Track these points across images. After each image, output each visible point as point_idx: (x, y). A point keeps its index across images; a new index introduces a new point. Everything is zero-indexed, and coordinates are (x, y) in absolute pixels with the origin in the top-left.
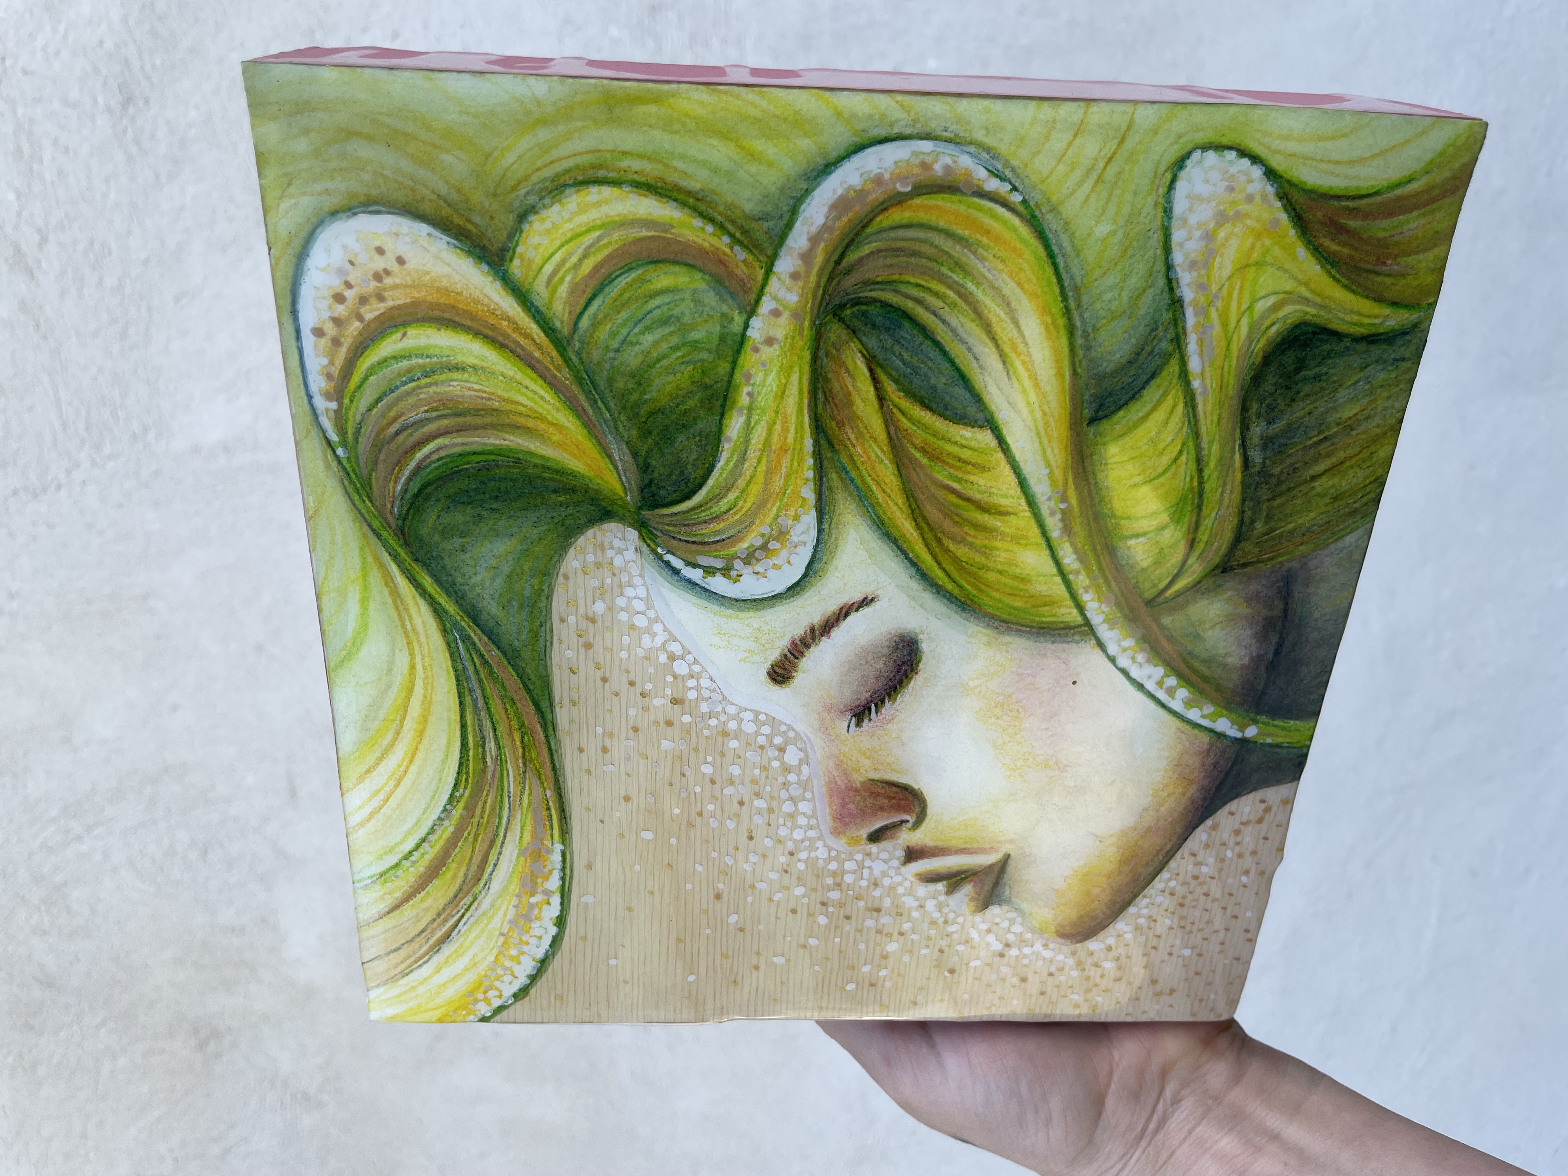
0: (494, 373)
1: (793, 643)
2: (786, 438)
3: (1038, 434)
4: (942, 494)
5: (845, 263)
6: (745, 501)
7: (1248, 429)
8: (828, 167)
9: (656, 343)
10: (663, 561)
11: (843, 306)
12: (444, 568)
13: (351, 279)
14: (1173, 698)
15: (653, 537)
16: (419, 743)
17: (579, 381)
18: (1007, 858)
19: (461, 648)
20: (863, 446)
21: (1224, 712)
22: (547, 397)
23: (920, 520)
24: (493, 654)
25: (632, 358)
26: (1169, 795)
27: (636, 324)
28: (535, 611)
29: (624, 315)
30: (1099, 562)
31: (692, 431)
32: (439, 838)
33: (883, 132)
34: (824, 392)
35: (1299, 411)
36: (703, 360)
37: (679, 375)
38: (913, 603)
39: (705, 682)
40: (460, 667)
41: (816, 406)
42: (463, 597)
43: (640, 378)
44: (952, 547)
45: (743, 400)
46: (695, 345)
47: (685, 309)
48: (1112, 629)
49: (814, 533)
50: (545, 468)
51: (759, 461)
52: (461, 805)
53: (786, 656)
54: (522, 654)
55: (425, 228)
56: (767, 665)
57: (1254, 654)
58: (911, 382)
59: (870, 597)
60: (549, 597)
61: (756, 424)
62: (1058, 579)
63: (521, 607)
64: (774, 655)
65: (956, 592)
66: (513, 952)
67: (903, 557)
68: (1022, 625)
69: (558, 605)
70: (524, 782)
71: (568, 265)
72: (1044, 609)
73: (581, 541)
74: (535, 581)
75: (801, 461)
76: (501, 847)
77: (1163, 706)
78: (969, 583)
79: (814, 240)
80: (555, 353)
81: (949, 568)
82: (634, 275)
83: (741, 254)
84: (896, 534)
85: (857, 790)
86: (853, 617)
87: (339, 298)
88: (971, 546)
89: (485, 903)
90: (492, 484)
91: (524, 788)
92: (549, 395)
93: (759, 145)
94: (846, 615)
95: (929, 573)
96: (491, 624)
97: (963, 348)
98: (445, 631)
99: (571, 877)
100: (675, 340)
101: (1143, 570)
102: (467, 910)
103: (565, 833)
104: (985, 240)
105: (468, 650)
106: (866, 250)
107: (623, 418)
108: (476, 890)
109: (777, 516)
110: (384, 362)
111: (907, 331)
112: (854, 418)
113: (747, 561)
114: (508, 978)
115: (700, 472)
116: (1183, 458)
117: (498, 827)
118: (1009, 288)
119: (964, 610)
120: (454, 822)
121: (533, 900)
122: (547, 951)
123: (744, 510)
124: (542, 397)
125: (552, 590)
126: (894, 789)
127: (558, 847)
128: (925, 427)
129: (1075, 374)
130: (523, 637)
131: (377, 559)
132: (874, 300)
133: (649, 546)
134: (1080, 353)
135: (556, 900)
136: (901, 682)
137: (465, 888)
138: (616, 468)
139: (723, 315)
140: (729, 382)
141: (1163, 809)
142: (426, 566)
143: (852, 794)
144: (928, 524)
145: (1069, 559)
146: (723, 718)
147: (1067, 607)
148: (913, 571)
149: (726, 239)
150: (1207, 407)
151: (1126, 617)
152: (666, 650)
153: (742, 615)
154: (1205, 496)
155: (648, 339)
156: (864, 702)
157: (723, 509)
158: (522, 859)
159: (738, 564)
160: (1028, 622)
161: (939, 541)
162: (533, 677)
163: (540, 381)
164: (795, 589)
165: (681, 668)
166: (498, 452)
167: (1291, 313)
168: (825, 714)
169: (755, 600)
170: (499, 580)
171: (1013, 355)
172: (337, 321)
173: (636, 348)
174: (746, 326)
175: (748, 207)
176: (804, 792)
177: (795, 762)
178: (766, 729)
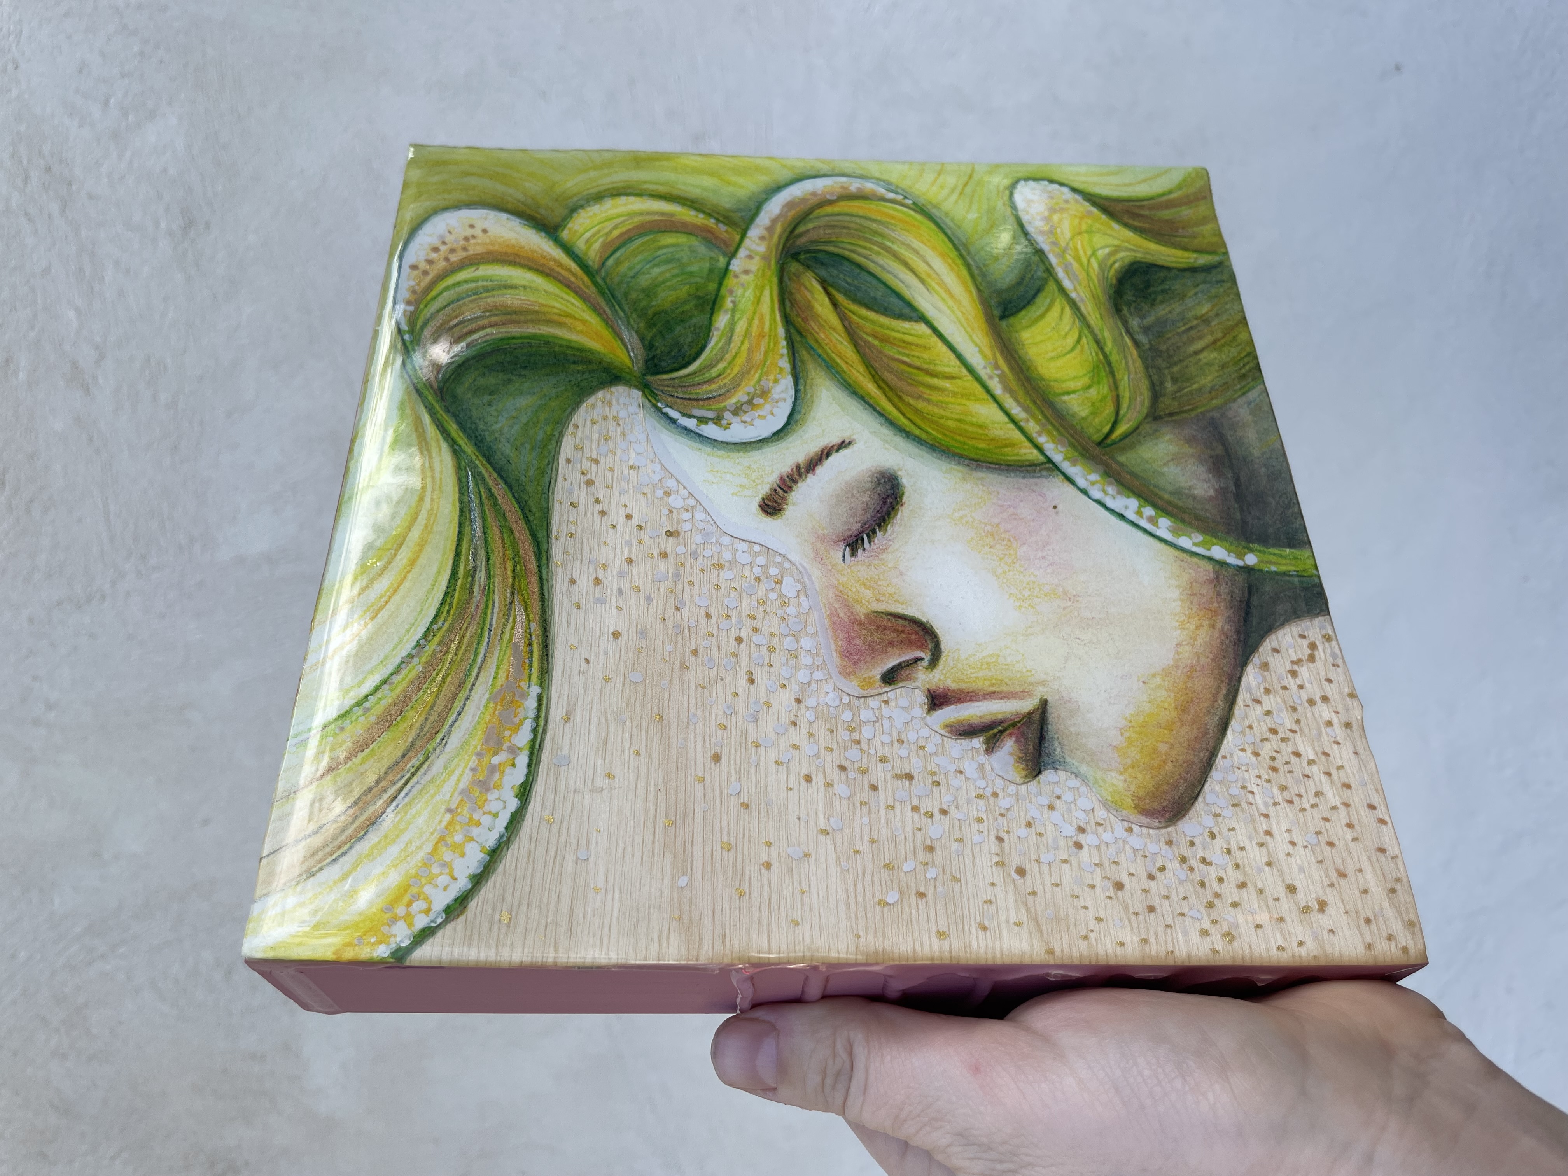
0: (538, 290)
2: (763, 328)
3: (962, 325)
4: (895, 365)
5: (797, 232)
6: (732, 369)
7: (1127, 322)
8: (779, 188)
9: (661, 273)
10: (662, 413)
11: (798, 254)
12: (470, 418)
13: (447, 240)
15: (655, 395)
16: (409, 572)
17: (602, 293)
18: (1044, 703)
19: (471, 483)
20: (825, 333)
22: (577, 303)
23: (881, 383)
24: (499, 490)
25: (644, 281)
27: (647, 263)
28: (546, 453)
29: (640, 258)
30: (1042, 412)
31: (688, 324)
32: (403, 679)
33: (813, 173)
34: (790, 301)
36: (697, 283)
37: (678, 291)
38: (887, 446)
40: (466, 499)
41: (785, 309)
42: (482, 441)
43: (649, 292)
44: (912, 401)
45: (728, 304)
46: (691, 274)
49: (792, 392)
50: (568, 347)
51: (742, 343)
52: (437, 639)
53: (775, 490)
54: (528, 488)
55: (505, 216)
56: (759, 499)
58: (856, 295)
59: (847, 441)
60: (559, 442)
61: (738, 320)
63: (533, 448)
64: (764, 489)
65: (924, 436)
66: (458, 838)
67: (871, 409)
68: (990, 463)
69: (567, 448)
70: (509, 615)
71: (601, 234)
72: (1006, 450)
73: (591, 400)
74: (548, 429)
76: (471, 690)
77: (1152, 535)
78: (934, 429)
79: (774, 221)
80: (586, 279)
81: (912, 417)
82: (647, 238)
83: (722, 228)
84: (861, 392)
85: (861, 624)
86: (834, 458)
87: (436, 250)
88: (928, 401)
89: (438, 764)
91: (507, 620)
92: (578, 302)
93: (734, 179)
94: (828, 455)
95: (896, 421)
97: (891, 276)
98: (459, 468)
100: (676, 271)
101: (1083, 418)
102: (413, 775)
103: (545, 674)
104: (893, 221)
105: (477, 485)
106: (810, 226)
107: (634, 316)
108: (430, 747)
109: (759, 380)
110: (458, 284)
111: (846, 266)
112: (816, 317)
113: (736, 412)
114: (443, 879)
115: (694, 350)
117: (471, 665)
118: (916, 244)
119: (934, 451)
120: (424, 660)
121: (495, 760)
122: (501, 836)
123: (731, 376)
124: (573, 304)
125: (563, 437)
126: (901, 622)
127: (535, 690)
128: (873, 322)
129: (979, 290)
130: (531, 473)
132: (820, 251)
133: (650, 401)
134: (979, 279)
135: (523, 760)
136: (888, 514)
137: (419, 743)
138: (626, 347)
139: (711, 258)
140: (717, 296)
142: (455, 416)
143: (856, 628)
144: (888, 386)
145: (1016, 411)
146: (717, 549)
147: (1026, 447)
148: (882, 420)
149: (713, 221)
150: (1089, 308)
151: (1083, 455)
152: (662, 486)
153: (731, 455)
154: (1113, 365)
155: (657, 270)
158: (492, 705)
159: (728, 415)
160: (995, 461)
161: (900, 397)
162: (534, 509)
163: (572, 294)
164: (779, 435)
165: (676, 501)
166: (533, 337)
168: (819, 545)
169: (744, 443)
170: (517, 427)
171: (929, 280)
172: (430, 262)
173: (647, 276)
174: (728, 264)
175: (727, 206)
176: (805, 627)
177: (792, 594)
178: (761, 561)
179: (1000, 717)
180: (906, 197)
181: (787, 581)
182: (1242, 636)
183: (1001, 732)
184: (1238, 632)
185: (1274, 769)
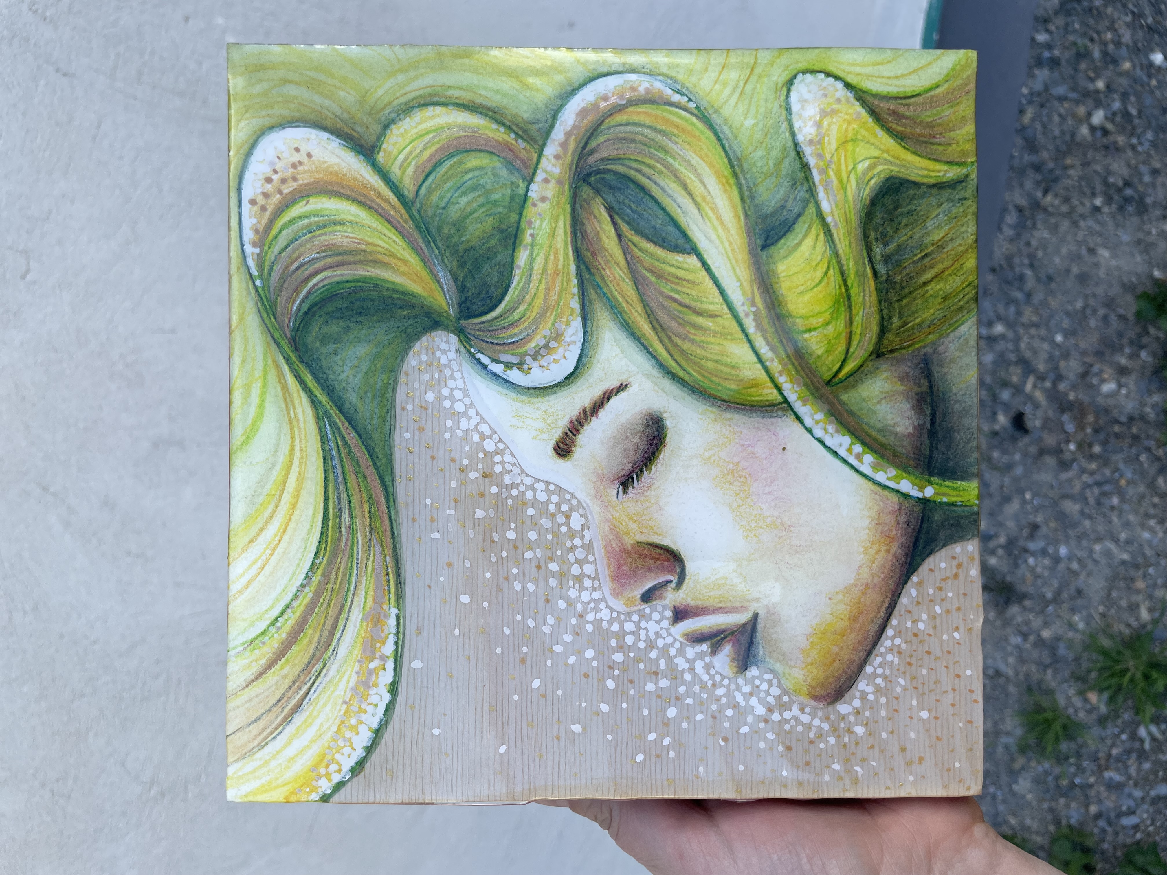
0: (363, 226)
1: (571, 422)
2: (557, 265)
3: (728, 257)
6: (532, 312)
7: (871, 250)
8: (574, 91)
9: (469, 203)
10: (475, 359)
11: (589, 175)
12: (321, 367)
13: (277, 168)
14: (862, 463)
15: (468, 340)
16: (292, 515)
17: (418, 228)
18: (756, 616)
19: (329, 432)
20: (610, 268)
21: (904, 474)
22: (397, 240)
23: (654, 323)
24: (351, 436)
25: (454, 212)
26: (876, 553)
27: (456, 191)
28: (385, 401)
29: (449, 184)
31: (494, 261)
32: (301, 604)
33: (605, 70)
34: (581, 232)
35: (903, 236)
36: (500, 213)
37: (484, 224)
38: (656, 388)
39: (508, 458)
40: (327, 448)
41: (576, 242)
42: (332, 391)
43: (459, 226)
44: (679, 342)
45: (528, 239)
46: (495, 203)
47: (487, 180)
48: (805, 405)
49: (581, 334)
52: (320, 572)
53: (566, 433)
54: (373, 435)
55: (325, 135)
56: (553, 442)
57: (916, 424)
58: (638, 224)
59: (624, 384)
60: (394, 390)
61: (537, 256)
62: (759, 366)
63: (374, 397)
64: (558, 433)
65: (686, 378)
66: (353, 721)
67: (645, 351)
68: (738, 404)
70: (369, 550)
71: (413, 155)
72: (752, 390)
73: (417, 346)
74: (385, 377)
75: (569, 281)
76: (349, 612)
77: (856, 470)
78: (695, 371)
79: (568, 134)
80: (403, 211)
81: (679, 359)
82: (455, 159)
83: (522, 144)
84: (639, 333)
85: (628, 553)
86: (614, 400)
88: (693, 341)
89: (333, 669)
90: (358, 303)
91: (369, 554)
92: (399, 240)
93: (531, 80)
95: (665, 363)
96: (352, 412)
98: (318, 418)
99: (403, 642)
100: (482, 200)
101: (819, 357)
102: (317, 677)
103: (400, 597)
104: (676, 132)
105: (334, 434)
106: (601, 139)
107: (447, 254)
108: (326, 656)
109: (555, 322)
110: (293, 221)
111: (632, 191)
114: (347, 750)
115: (500, 291)
116: (831, 272)
117: (347, 592)
118: (695, 160)
119: (694, 392)
120: (313, 588)
121: (372, 666)
122: (381, 720)
123: (531, 318)
124: (394, 241)
126: (658, 551)
127: (394, 611)
128: (651, 255)
129: (746, 215)
130: (375, 422)
131: (275, 361)
132: (609, 171)
133: (465, 347)
135: (390, 665)
136: (654, 454)
137: (318, 654)
138: (443, 289)
139: (512, 183)
141: (874, 566)
142: (309, 366)
143: (625, 556)
144: (661, 326)
145: (764, 350)
146: (522, 488)
147: (768, 388)
148: (653, 362)
149: (513, 136)
150: (839, 234)
151: (813, 394)
152: (478, 431)
154: (852, 299)
155: (465, 200)
156: (627, 472)
157: (516, 318)
158: (365, 624)
159: (528, 360)
160: (742, 401)
161: (670, 338)
162: (380, 456)
163: (393, 230)
165: (489, 445)
166: (363, 280)
167: (882, 171)
169: (541, 388)
170: (359, 376)
171: (703, 204)
172: (266, 195)
173: (457, 206)
174: (527, 190)
175: (526, 116)
176: (587, 555)
177: (578, 528)
178: (555, 498)
179: (723, 627)
180: (690, 100)
181: (575, 515)
182: (909, 559)
183: (723, 639)
184: (906, 556)
185: (910, 664)
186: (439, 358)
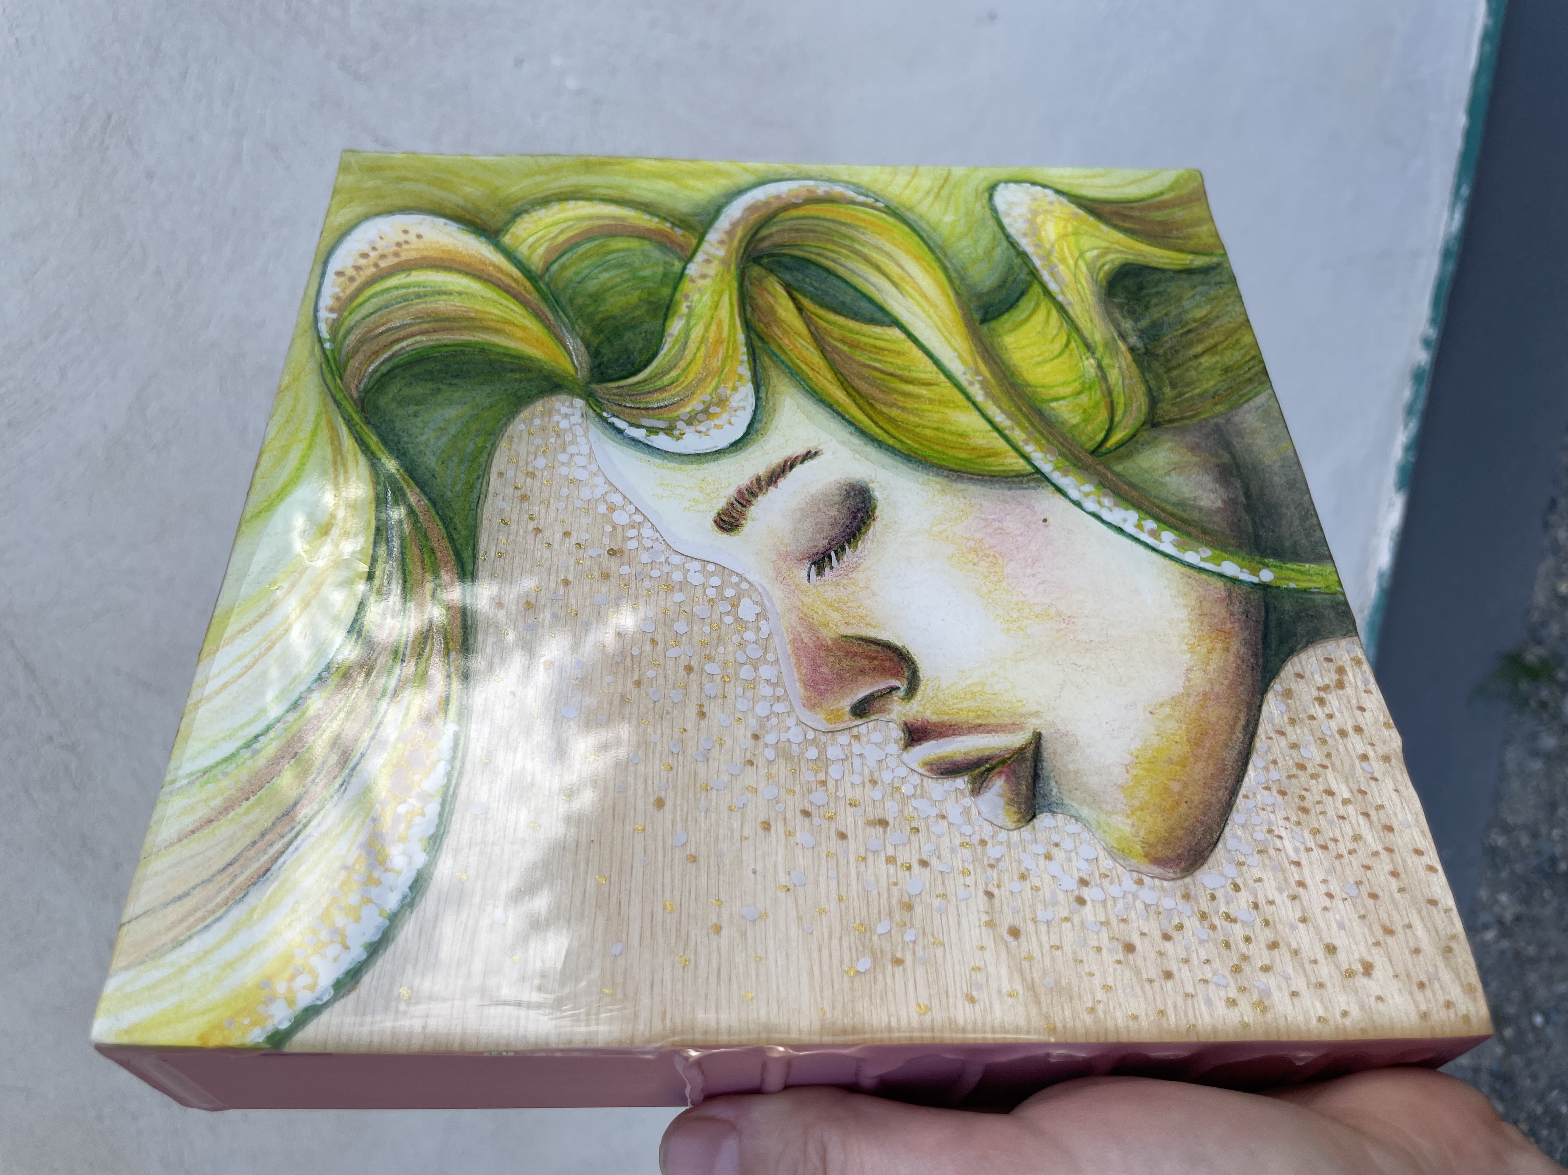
1: (740, 492)
2: (721, 334)
3: (939, 330)
4: (866, 372)
5: (759, 236)
11: (761, 257)
12: (393, 429)
13: (377, 246)
14: (1161, 541)
15: (599, 403)
17: (545, 299)
18: (1038, 738)
20: (789, 338)
21: (1226, 556)
22: (517, 309)
23: (850, 390)
25: (592, 286)
26: (1210, 651)
29: (587, 262)
30: (1029, 420)
35: (1156, 313)
37: (629, 297)
38: (857, 456)
39: (647, 532)
41: (745, 314)
42: (404, 454)
43: (597, 298)
44: (885, 410)
45: (683, 309)
46: (644, 279)
47: (637, 261)
48: (1066, 476)
49: (753, 400)
50: (505, 354)
51: (698, 349)
53: (732, 504)
55: (442, 221)
56: (713, 514)
57: (1225, 498)
60: (491, 455)
61: (695, 325)
62: (995, 434)
63: (461, 461)
64: (721, 503)
65: (898, 445)
69: (499, 463)
72: (989, 460)
74: (480, 441)
75: (735, 349)
77: (1154, 549)
78: (908, 438)
79: (735, 225)
80: (528, 284)
82: (597, 242)
83: (678, 232)
85: (828, 649)
86: (798, 469)
87: (365, 256)
88: (903, 409)
90: (456, 366)
94: (792, 467)
95: (867, 430)
96: (428, 476)
97: (861, 280)
100: (626, 276)
101: (1074, 426)
104: (863, 224)
106: (774, 229)
107: (580, 322)
110: (388, 290)
111: (813, 270)
112: (778, 321)
113: (690, 422)
115: (645, 357)
116: (1073, 344)
118: (889, 247)
119: (910, 461)
123: (685, 384)
124: (512, 310)
125: (495, 449)
126: (873, 647)
128: (841, 327)
129: (957, 293)
130: (458, 488)
131: (330, 422)
132: (785, 255)
134: (957, 282)
136: (859, 529)
138: (570, 355)
139: (665, 263)
140: (671, 301)
141: (1211, 668)
142: (376, 428)
143: (823, 654)
144: (859, 393)
146: (666, 569)
148: (852, 429)
150: (1077, 311)
151: (1075, 465)
152: (605, 501)
153: (684, 467)
155: (606, 275)
156: (822, 550)
157: (666, 383)
159: (680, 425)
160: (977, 471)
161: (871, 405)
162: (459, 527)
163: (513, 300)
164: (737, 445)
165: (620, 518)
166: (468, 344)
167: (1115, 259)
168: (781, 563)
169: (698, 455)
170: (444, 439)
171: (903, 284)
172: (358, 268)
173: (595, 281)
174: (684, 268)
176: (765, 653)
177: (751, 617)
178: (716, 581)
179: (987, 753)
180: (877, 200)
181: (745, 602)
182: (1261, 661)
183: (989, 770)
184: (1255, 655)
185: (1305, 810)
186: (558, 422)
